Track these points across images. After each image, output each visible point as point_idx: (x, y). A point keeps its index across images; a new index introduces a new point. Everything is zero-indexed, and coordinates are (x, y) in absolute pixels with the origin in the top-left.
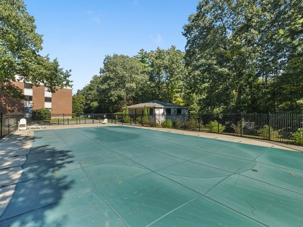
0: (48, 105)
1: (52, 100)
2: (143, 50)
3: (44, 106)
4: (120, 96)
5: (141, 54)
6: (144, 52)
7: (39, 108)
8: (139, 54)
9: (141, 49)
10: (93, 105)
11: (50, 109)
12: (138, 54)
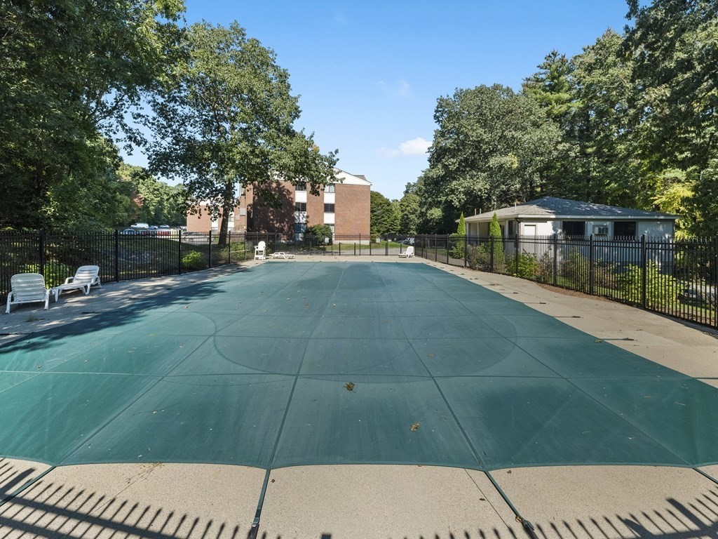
0: (329, 218)
1: (336, 208)
2: (555, 54)
3: (323, 220)
4: (472, 192)
5: (548, 66)
6: (558, 58)
7: (316, 224)
8: (541, 68)
9: (549, 52)
10: (432, 214)
11: (333, 225)
12: (538, 70)
